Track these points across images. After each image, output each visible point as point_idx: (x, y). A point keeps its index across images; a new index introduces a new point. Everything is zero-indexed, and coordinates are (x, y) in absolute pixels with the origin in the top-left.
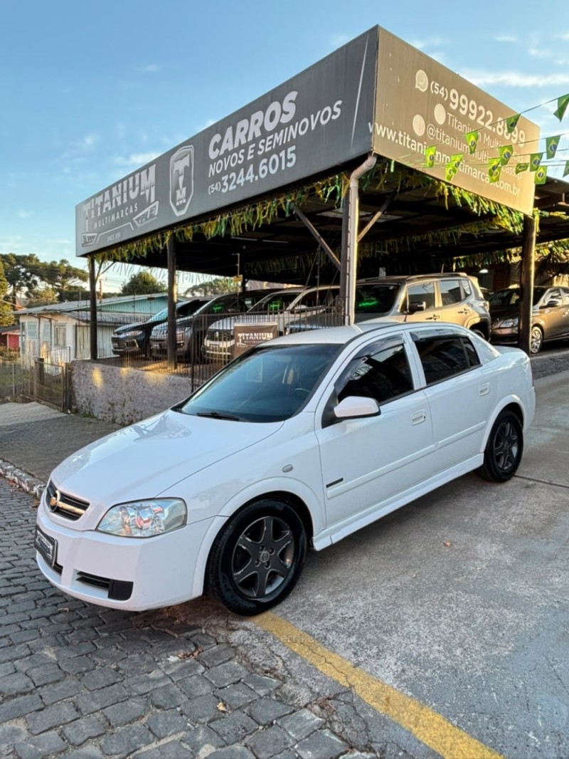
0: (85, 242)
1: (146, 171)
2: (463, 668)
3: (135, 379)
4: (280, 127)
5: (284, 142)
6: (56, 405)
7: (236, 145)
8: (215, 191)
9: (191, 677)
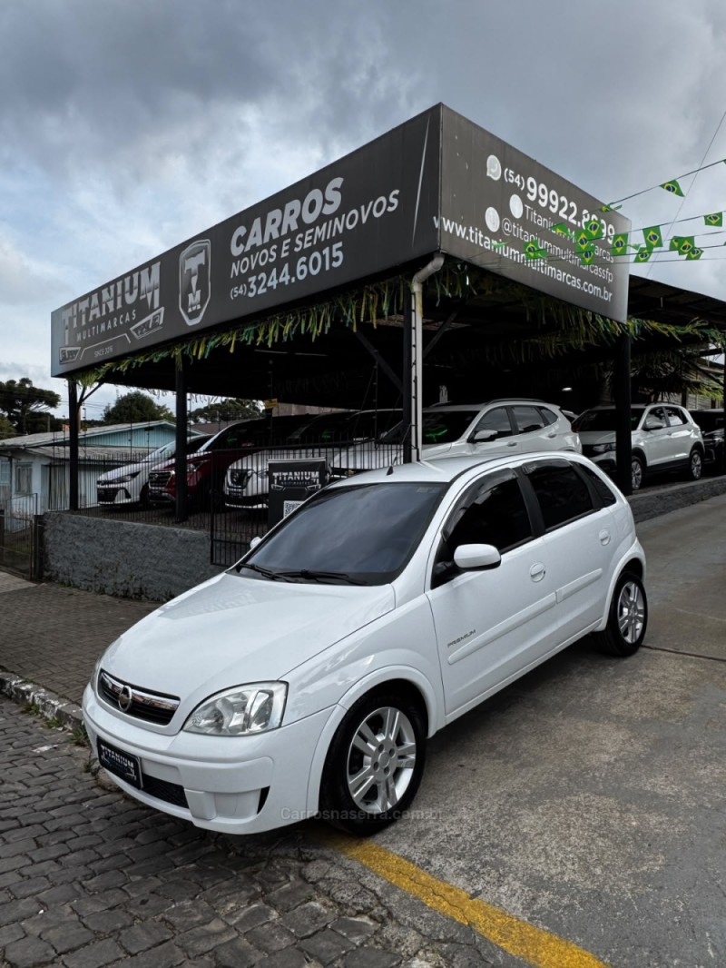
0: (64, 359)
1: (147, 269)
2: (608, 890)
3: (132, 534)
4: (322, 219)
5: (328, 237)
6: (21, 571)
7: (267, 240)
8: (239, 295)
9: (262, 925)
